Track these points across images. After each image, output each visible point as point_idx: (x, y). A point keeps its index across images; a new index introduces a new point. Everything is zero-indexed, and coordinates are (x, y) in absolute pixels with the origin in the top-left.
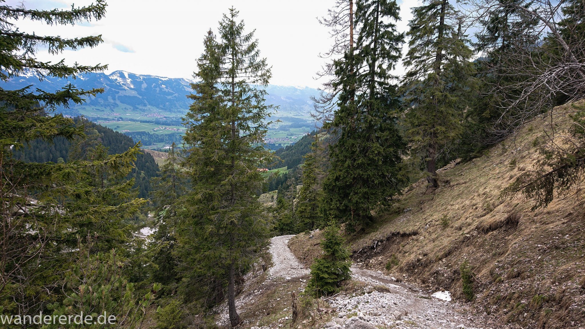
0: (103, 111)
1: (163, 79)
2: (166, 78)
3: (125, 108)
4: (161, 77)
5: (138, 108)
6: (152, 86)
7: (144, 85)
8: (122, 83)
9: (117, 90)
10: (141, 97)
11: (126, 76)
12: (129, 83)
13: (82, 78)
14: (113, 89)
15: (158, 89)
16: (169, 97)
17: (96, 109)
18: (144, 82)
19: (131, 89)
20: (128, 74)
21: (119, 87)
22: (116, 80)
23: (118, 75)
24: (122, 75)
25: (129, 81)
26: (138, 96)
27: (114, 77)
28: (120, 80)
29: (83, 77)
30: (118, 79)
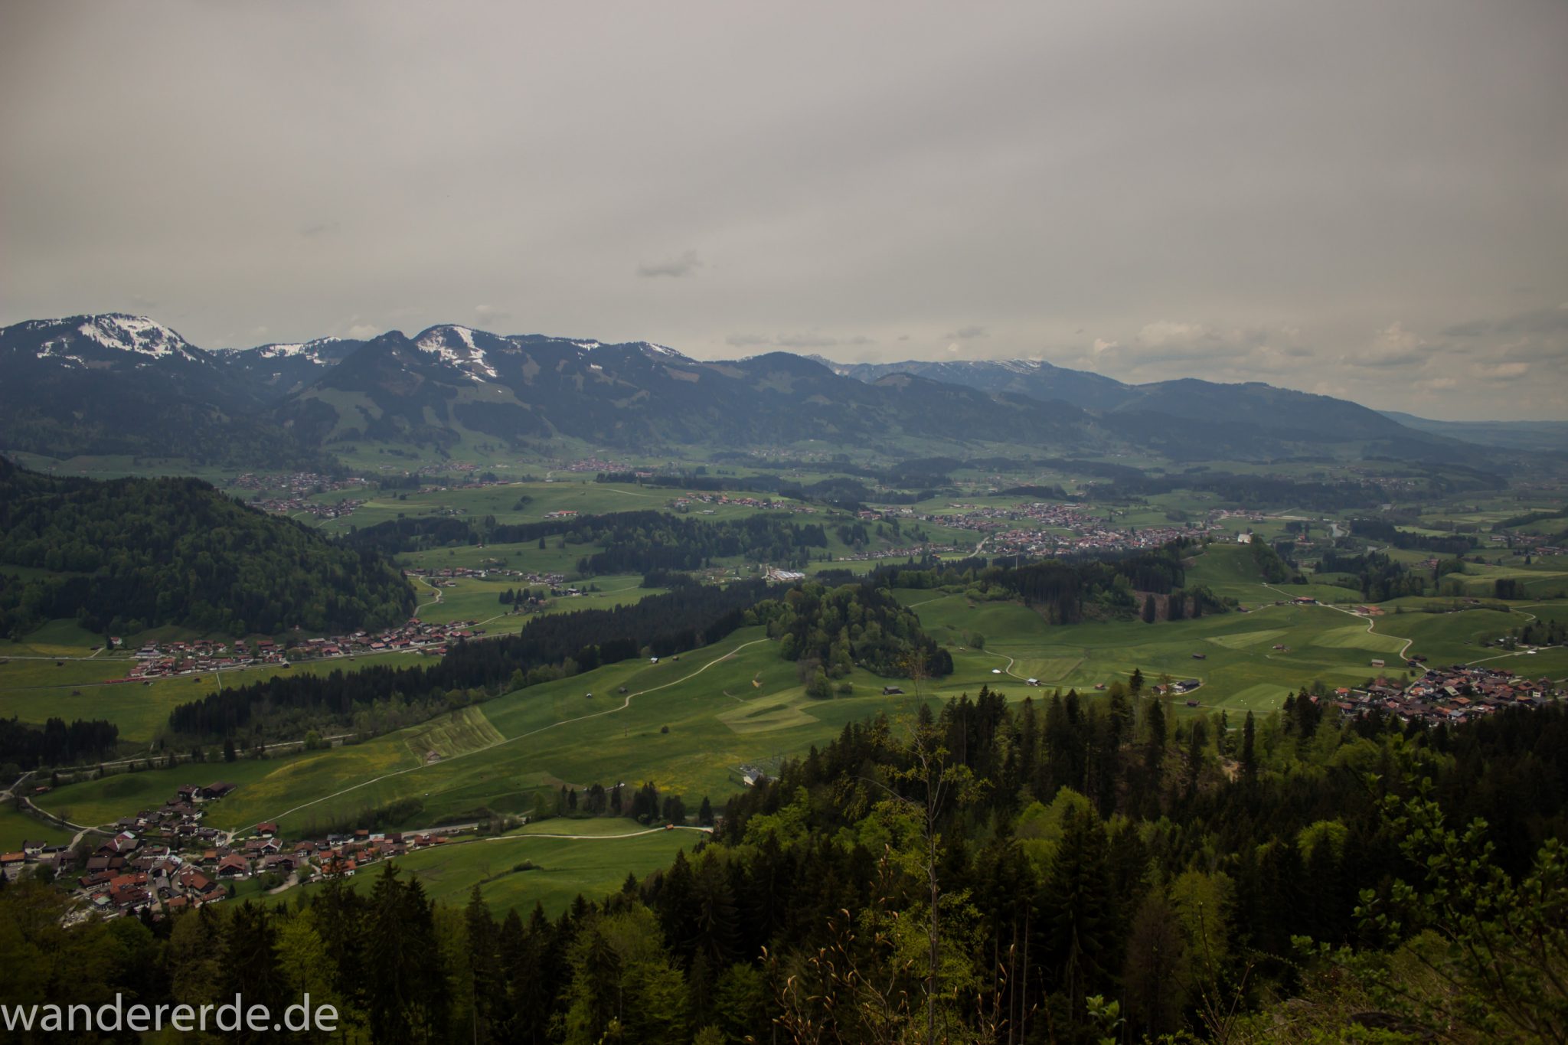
0: (415, 456)
1: (588, 347)
2: (593, 341)
3: (485, 447)
4: (575, 341)
5: (525, 445)
6: (559, 369)
7: (531, 369)
8: (459, 361)
9: (450, 386)
10: (527, 407)
11: (466, 336)
12: (480, 361)
13: (317, 361)
14: (438, 384)
15: (579, 378)
16: (622, 404)
17: (390, 451)
18: (528, 356)
19: (489, 379)
20: (472, 335)
21: (453, 375)
22: (438, 353)
23: (440, 339)
24: (452, 339)
25: (478, 356)
26: (519, 403)
27: (430, 347)
28: (447, 354)
29: (320, 357)
30: (442, 350)
